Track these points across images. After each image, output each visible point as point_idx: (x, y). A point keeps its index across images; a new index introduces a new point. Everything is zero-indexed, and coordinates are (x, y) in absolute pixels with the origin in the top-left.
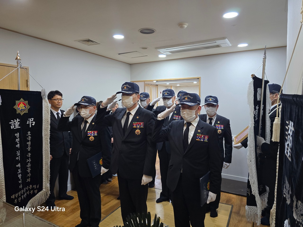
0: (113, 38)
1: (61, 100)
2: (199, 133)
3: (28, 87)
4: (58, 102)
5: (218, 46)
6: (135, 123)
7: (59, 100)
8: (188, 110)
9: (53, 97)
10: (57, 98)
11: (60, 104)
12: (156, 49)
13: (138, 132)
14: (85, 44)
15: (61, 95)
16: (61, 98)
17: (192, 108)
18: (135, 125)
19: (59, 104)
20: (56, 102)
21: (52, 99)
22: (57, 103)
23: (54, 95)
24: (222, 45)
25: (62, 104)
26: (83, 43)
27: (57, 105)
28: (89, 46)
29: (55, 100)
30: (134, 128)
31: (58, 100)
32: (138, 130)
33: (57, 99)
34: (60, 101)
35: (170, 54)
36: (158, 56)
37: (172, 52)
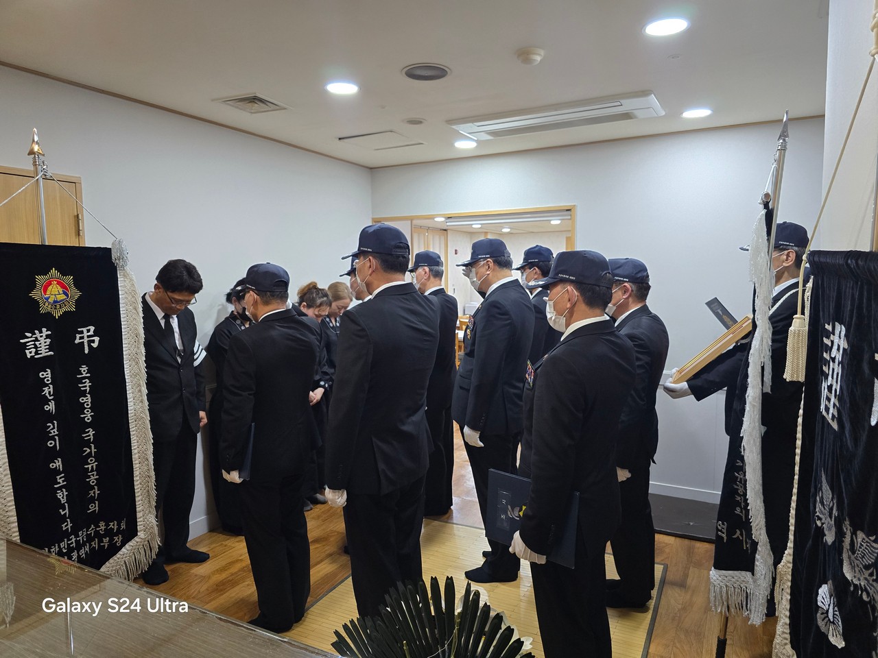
5: (627, 116)
12: (449, 124)
28: (253, 115)
35: (489, 137)
36: (452, 145)
37: (494, 133)
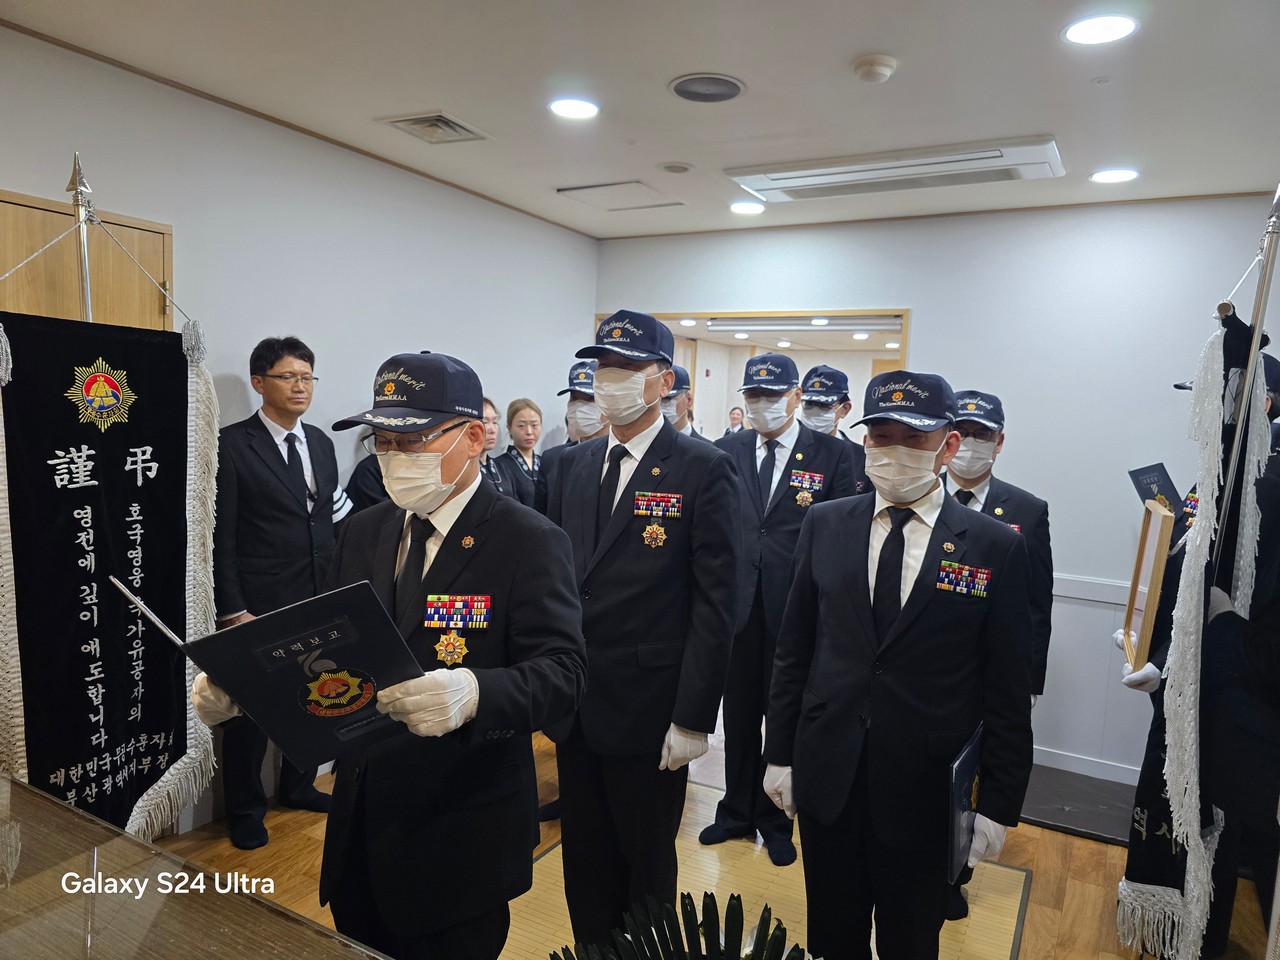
0: (548, 113)
1: (305, 377)
2: (948, 556)
3: (164, 313)
4: (296, 389)
5: (1007, 174)
6: (643, 497)
7: (297, 381)
8: (902, 449)
9: (272, 366)
10: (288, 370)
11: (302, 395)
12: (727, 174)
13: (655, 533)
14: (417, 136)
15: (308, 357)
16: (307, 370)
17: (924, 439)
18: (642, 504)
19: (299, 396)
20: (286, 386)
21: (270, 372)
22: (289, 394)
23: (279, 357)
24: (1022, 170)
25: (309, 399)
26: (411, 133)
27: (289, 399)
28: (434, 146)
29: (280, 377)
30: (638, 516)
31: (293, 380)
32: (655, 526)
33: (290, 372)
34: (301, 385)
35: (786, 198)
36: (728, 207)
37: (795, 193)
